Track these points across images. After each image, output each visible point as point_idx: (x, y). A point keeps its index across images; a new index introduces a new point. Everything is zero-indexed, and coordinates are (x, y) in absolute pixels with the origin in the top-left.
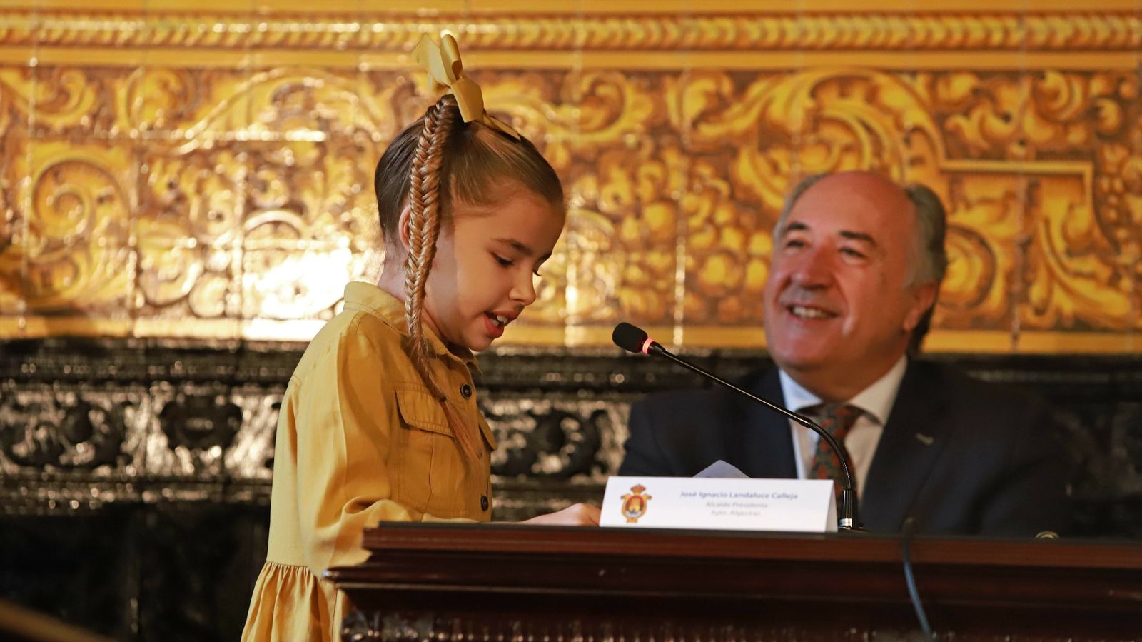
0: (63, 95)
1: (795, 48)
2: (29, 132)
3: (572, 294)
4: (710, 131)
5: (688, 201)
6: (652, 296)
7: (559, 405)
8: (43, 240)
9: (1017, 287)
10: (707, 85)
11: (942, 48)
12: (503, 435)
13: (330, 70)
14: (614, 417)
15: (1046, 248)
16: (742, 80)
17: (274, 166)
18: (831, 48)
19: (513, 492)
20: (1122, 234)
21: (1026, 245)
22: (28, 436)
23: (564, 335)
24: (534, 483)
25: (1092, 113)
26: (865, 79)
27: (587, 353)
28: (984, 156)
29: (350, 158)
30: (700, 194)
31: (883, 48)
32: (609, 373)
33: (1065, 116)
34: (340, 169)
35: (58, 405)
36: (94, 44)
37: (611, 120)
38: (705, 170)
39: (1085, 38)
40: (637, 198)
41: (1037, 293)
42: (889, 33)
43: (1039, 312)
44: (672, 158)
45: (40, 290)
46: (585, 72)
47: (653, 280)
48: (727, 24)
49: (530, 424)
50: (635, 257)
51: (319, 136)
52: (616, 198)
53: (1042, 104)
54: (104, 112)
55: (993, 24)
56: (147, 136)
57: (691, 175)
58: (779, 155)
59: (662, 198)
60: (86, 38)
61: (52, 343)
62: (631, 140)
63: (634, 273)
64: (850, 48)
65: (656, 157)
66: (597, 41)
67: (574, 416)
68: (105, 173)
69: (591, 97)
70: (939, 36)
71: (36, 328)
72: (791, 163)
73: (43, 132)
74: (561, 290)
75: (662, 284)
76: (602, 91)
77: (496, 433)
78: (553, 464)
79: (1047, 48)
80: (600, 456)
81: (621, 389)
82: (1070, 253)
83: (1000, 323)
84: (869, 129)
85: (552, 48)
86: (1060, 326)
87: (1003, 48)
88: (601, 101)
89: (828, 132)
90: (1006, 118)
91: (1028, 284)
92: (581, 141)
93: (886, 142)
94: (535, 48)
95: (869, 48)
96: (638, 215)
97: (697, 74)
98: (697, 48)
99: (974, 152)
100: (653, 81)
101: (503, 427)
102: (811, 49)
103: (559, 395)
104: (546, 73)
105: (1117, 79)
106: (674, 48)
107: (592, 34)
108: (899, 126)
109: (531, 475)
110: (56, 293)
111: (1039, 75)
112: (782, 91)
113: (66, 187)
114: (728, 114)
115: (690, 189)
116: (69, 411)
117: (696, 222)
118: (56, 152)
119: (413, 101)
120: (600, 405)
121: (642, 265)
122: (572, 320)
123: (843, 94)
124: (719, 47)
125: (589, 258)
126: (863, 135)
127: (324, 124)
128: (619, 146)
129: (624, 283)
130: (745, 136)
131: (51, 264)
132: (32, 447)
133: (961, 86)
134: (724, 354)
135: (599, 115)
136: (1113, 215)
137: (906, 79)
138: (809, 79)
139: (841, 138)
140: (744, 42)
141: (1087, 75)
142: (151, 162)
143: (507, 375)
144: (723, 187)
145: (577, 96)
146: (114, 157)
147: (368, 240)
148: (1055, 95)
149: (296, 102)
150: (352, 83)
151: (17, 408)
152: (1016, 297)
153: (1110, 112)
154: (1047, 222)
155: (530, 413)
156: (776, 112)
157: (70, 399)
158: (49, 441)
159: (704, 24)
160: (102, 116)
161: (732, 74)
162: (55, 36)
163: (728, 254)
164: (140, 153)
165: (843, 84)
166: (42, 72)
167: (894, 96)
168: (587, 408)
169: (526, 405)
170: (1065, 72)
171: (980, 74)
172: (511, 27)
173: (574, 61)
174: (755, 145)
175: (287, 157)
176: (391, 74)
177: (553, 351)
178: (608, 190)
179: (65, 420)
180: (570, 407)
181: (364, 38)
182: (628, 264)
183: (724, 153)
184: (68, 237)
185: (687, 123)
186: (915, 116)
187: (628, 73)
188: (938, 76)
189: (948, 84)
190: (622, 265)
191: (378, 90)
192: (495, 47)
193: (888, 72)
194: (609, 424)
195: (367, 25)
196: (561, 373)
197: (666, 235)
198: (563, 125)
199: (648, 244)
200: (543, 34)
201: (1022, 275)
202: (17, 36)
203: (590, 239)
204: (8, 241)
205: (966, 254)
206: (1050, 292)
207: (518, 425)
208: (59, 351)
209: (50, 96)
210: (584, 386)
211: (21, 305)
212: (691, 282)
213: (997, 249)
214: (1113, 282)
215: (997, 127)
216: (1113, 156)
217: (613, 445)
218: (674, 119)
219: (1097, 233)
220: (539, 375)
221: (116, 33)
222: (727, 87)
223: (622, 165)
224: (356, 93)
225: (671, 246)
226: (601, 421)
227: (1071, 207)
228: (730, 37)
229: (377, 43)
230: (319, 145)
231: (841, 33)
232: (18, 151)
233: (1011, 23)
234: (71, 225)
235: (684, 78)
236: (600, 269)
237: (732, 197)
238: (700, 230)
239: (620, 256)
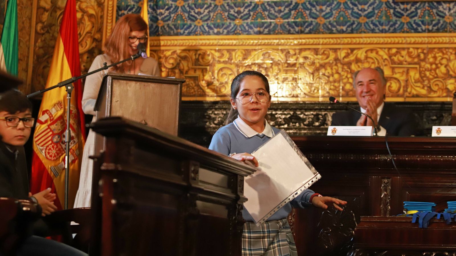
0: (223, 55)
1: (362, 44)
2: (216, 62)
3: (320, 91)
4: (346, 60)
5: (342, 73)
6: (336, 91)
7: (318, 113)
8: (219, 82)
9: (405, 89)
10: (346, 51)
11: (390, 43)
12: (307, 118)
13: (273, 49)
14: (329, 115)
15: (410, 81)
16: (352, 50)
17: (263, 68)
18: (369, 44)
19: (309, 129)
20: (425, 79)
21: (407, 81)
22: (217, 119)
23: (319, 99)
24: (313, 128)
25: (418, 56)
26: (376, 50)
27: (324, 102)
28: (399, 64)
29: (277, 66)
30: (344, 72)
31: (379, 44)
32: (328, 106)
33: (414, 56)
34: (275, 68)
35: (222, 114)
36: (229, 45)
37: (327, 58)
38: (345, 67)
39: (417, 42)
40: (333, 73)
41: (409, 90)
42: (380, 41)
43: (410, 94)
44: (339, 65)
45: (219, 92)
46: (322, 49)
47: (336, 88)
48: (349, 39)
49: (312, 116)
50: (332, 84)
51: (271, 62)
52: (328, 73)
53: (409, 54)
54: (231, 58)
55: (400, 39)
56: (239, 62)
57: (343, 68)
58: (360, 64)
59: (337, 73)
60: (227, 44)
61: (221, 102)
62: (331, 62)
63: (332, 87)
64: (372, 44)
65: (336, 65)
66: (324, 43)
67: (321, 115)
68: (231, 69)
69: (323, 54)
70: (389, 41)
71: (218, 99)
72: (362, 66)
73: (219, 62)
74: (318, 90)
75: (337, 89)
76: (325, 52)
77: (306, 118)
78: (317, 124)
79: (410, 43)
80: (326, 122)
81: (330, 109)
82: (415, 82)
83: (402, 96)
84: (377, 59)
85: (316, 44)
86: (413, 96)
87: (402, 43)
88: (325, 54)
89: (369, 60)
90: (403, 57)
91: (407, 88)
92: (322, 62)
93: (380, 62)
94: (312, 44)
95: (376, 44)
96: (333, 76)
97: (343, 49)
98: (343, 44)
99: (397, 63)
100: (335, 50)
101: (307, 117)
102: (365, 44)
103: (318, 111)
104: (315, 49)
105: (423, 49)
106: (339, 44)
107: (323, 42)
108: (382, 58)
109: (313, 126)
110: (222, 92)
111: (408, 49)
112: (360, 52)
113: (223, 72)
114: (350, 57)
115: (343, 71)
116: (225, 115)
117: (344, 77)
118: (222, 66)
119: (289, 55)
120: (326, 112)
121: (334, 86)
122: (320, 96)
123: (372, 53)
124: (348, 44)
125: (323, 84)
126: (376, 60)
127: (272, 59)
128: (329, 63)
129: (330, 89)
130: (353, 61)
131: (221, 87)
132: (218, 122)
133: (394, 51)
134: (350, 102)
135: (325, 57)
136: (423, 75)
137: (384, 49)
138: (365, 50)
139: (371, 61)
140: (352, 43)
141: (418, 49)
142: (239, 67)
143: (308, 107)
144: (349, 70)
145: (321, 53)
146: (233, 66)
147: (281, 81)
148: (411, 52)
149: (267, 55)
150: (277, 52)
151: (215, 114)
152: (405, 91)
153: (422, 56)
154: (411, 77)
155: (312, 114)
156: (359, 56)
157: (225, 112)
158: (221, 120)
159: (345, 39)
160: (230, 59)
161: (350, 49)
162: (221, 44)
163: (351, 84)
164: (237, 66)
165: (372, 50)
166: (219, 51)
167: (381, 53)
168: (323, 113)
169: (312, 113)
170: (413, 48)
171: (398, 48)
172: (308, 40)
173: (320, 47)
174: (355, 62)
175: (265, 66)
176: (285, 50)
177: (317, 102)
178: (327, 71)
179: (224, 116)
180: (320, 113)
181: (280, 43)
182: (331, 85)
183: (349, 64)
184: (224, 82)
185: (342, 58)
186: (385, 57)
187: (330, 49)
188: (390, 49)
189: (391, 50)
190: (330, 86)
191: (282, 53)
192: (305, 44)
193: (380, 48)
194: (328, 116)
195: (280, 41)
196: (318, 106)
197: (338, 80)
198: (318, 59)
199: (335, 81)
200: (314, 41)
201: (406, 87)
202: (214, 44)
203: (323, 81)
204: (213, 83)
205: (395, 83)
206: (411, 90)
207: (310, 116)
208: (223, 103)
209: (220, 55)
210: (323, 109)
211: (215, 95)
212: (343, 89)
213: (401, 82)
214: (423, 88)
215: (401, 58)
216: (423, 64)
217: (329, 120)
218: (339, 58)
219: (420, 79)
220: (314, 107)
221: (233, 43)
222: (349, 51)
223: (330, 67)
224: (278, 53)
225: (339, 82)
226: (326, 116)
227: (415, 74)
228: (350, 42)
229: (282, 44)
230: (271, 63)
231: (371, 41)
232: (214, 66)
233: (403, 39)
234: (224, 79)
235: (341, 50)
236: (326, 86)
237: (351, 72)
238: (345, 79)
239: (329, 84)
